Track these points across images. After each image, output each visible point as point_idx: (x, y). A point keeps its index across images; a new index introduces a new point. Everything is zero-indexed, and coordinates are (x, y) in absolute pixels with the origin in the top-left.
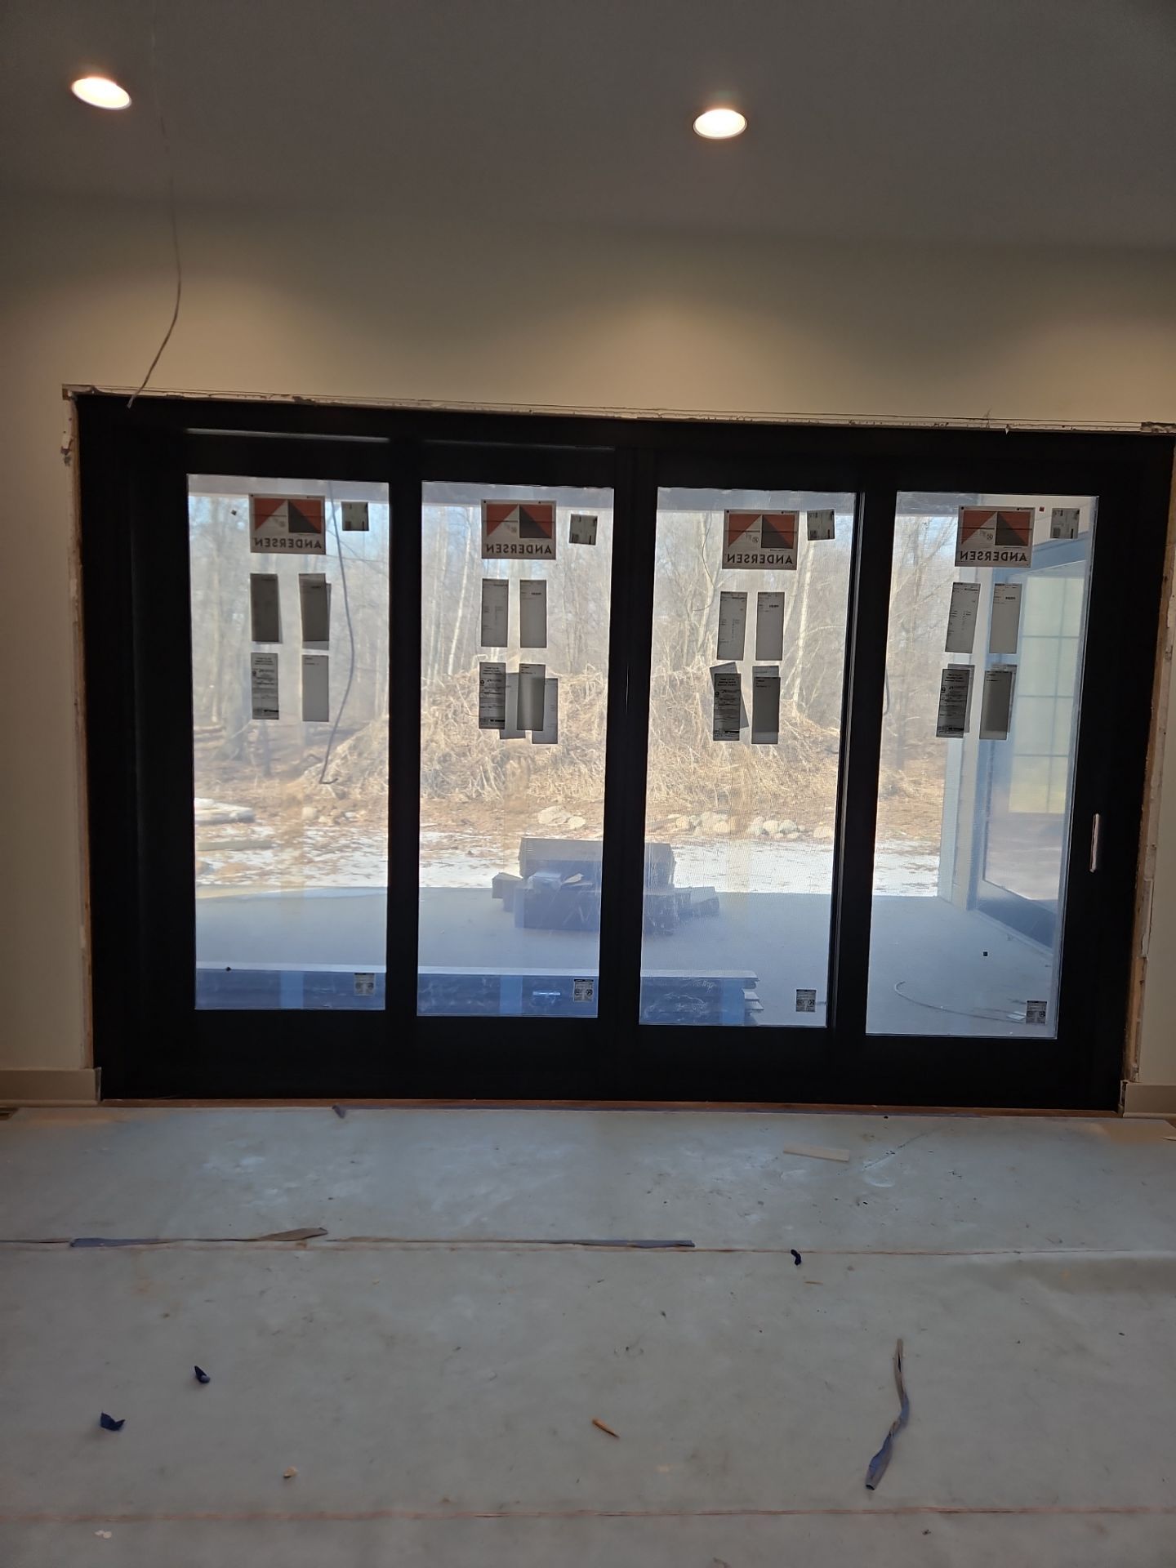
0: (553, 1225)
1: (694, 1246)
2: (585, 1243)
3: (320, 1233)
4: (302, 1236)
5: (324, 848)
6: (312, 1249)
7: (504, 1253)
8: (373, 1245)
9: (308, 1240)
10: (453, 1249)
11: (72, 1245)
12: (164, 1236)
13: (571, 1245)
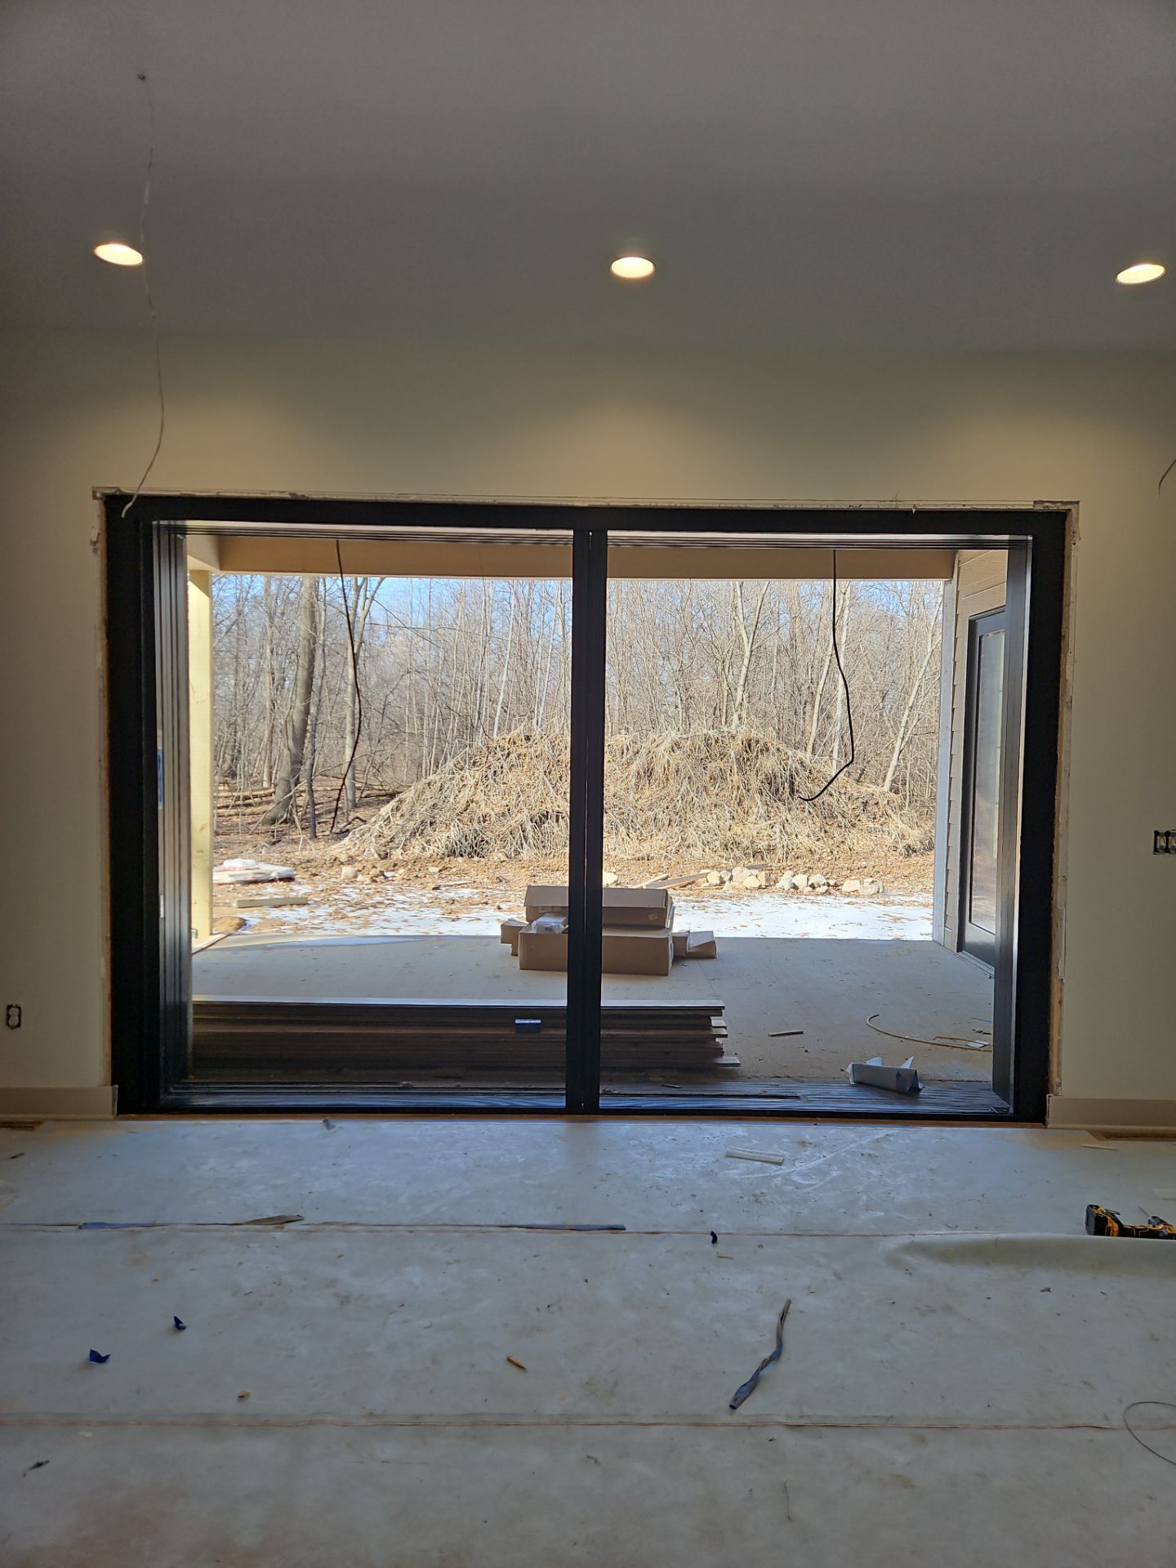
0: (504, 1213)
1: (625, 1229)
2: (528, 1227)
3: (299, 1219)
4: (281, 1221)
5: (359, 905)
6: (289, 1231)
7: (457, 1234)
8: (341, 1228)
9: (286, 1225)
10: (411, 1232)
11: (80, 1228)
12: (159, 1221)
13: (516, 1229)
